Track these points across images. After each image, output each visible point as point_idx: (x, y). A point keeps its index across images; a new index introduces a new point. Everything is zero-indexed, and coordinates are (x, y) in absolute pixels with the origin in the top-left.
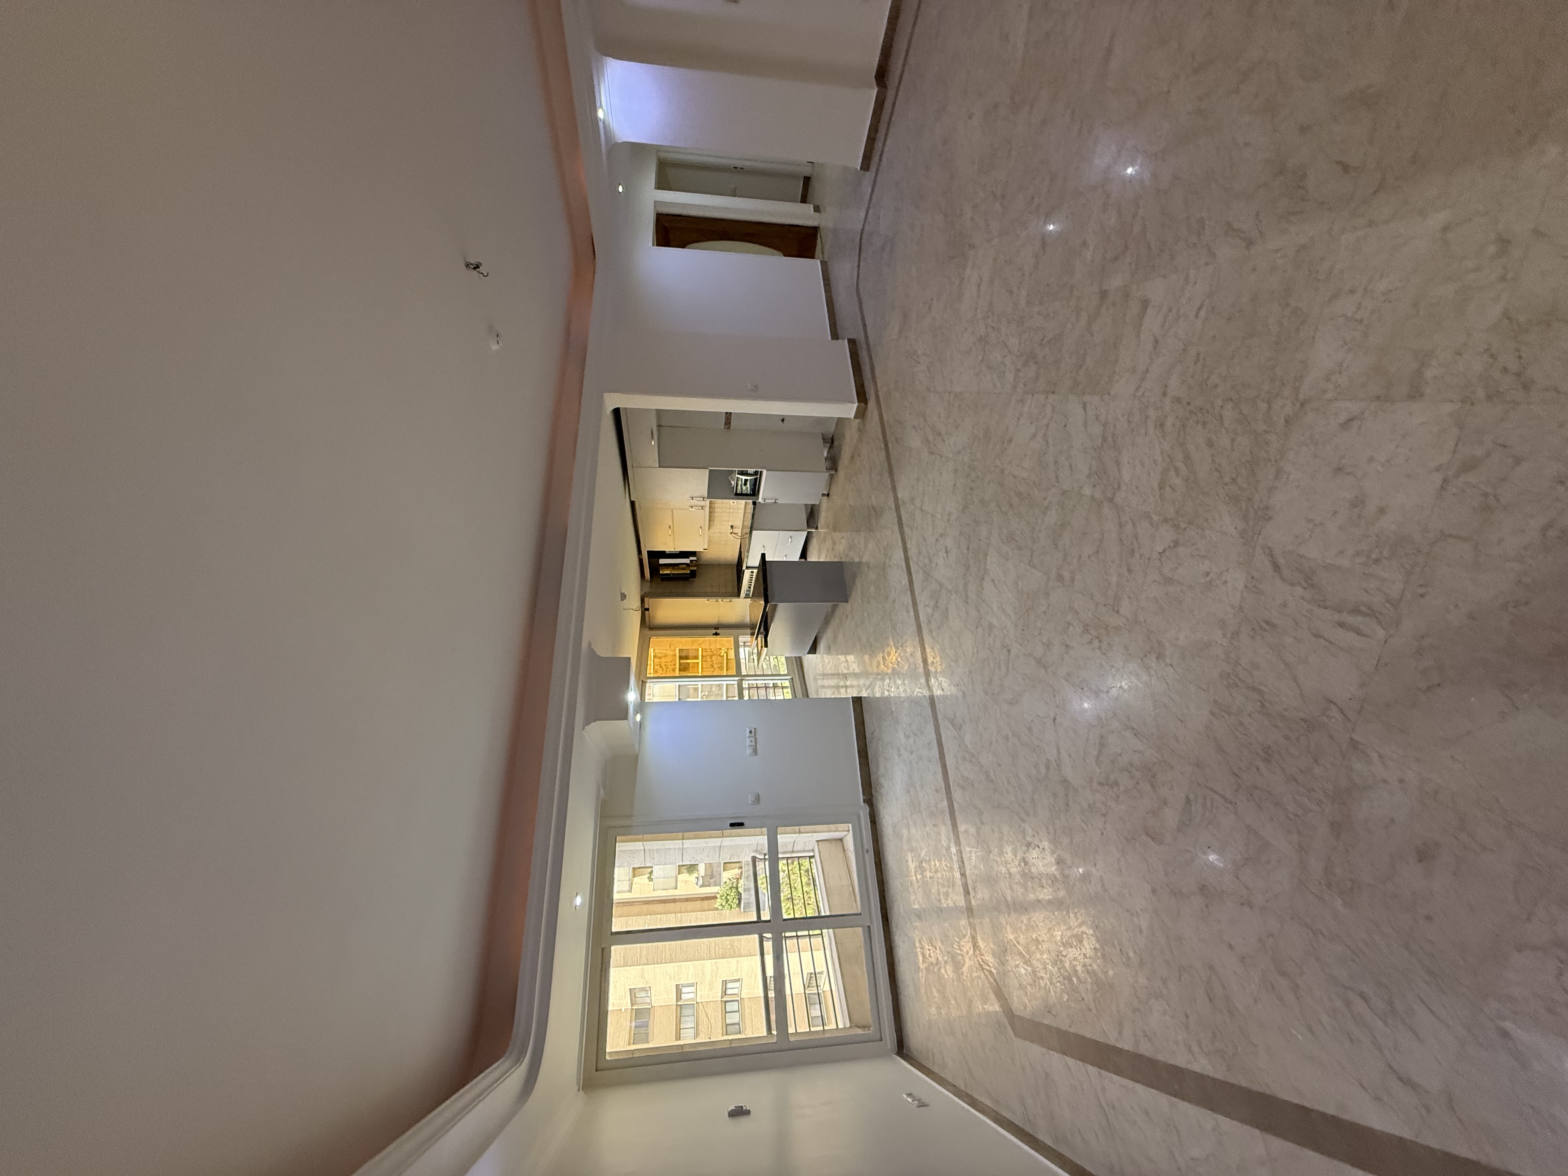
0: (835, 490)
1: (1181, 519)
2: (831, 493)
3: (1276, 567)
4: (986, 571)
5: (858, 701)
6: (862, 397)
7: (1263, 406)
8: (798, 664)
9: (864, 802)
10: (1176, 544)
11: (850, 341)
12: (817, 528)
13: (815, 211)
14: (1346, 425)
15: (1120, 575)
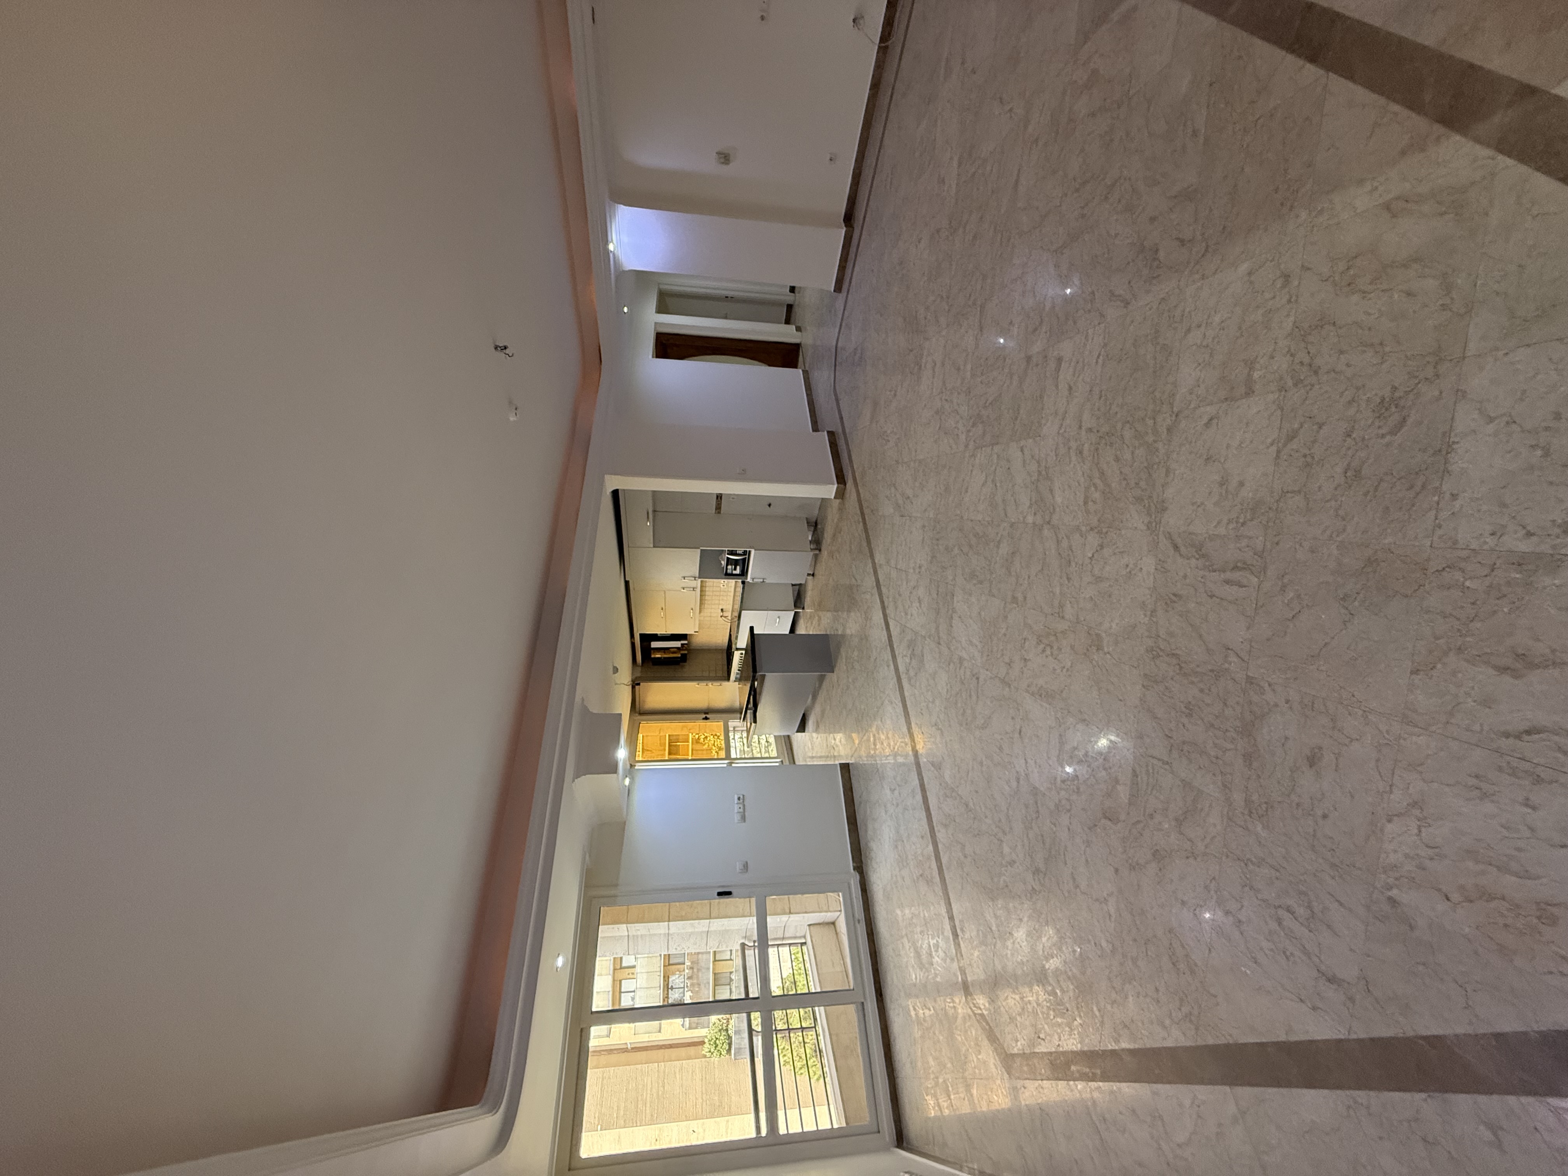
0: (821, 570)
1: (1102, 525)
2: (816, 573)
3: (1176, 547)
4: (954, 611)
5: (845, 768)
6: (841, 479)
7: (1150, 422)
8: (787, 743)
9: (854, 869)
10: (1102, 547)
11: (828, 432)
12: (803, 608)
13: (796, 330)
14: (1208, 425)
15: (1061, 585)
